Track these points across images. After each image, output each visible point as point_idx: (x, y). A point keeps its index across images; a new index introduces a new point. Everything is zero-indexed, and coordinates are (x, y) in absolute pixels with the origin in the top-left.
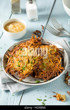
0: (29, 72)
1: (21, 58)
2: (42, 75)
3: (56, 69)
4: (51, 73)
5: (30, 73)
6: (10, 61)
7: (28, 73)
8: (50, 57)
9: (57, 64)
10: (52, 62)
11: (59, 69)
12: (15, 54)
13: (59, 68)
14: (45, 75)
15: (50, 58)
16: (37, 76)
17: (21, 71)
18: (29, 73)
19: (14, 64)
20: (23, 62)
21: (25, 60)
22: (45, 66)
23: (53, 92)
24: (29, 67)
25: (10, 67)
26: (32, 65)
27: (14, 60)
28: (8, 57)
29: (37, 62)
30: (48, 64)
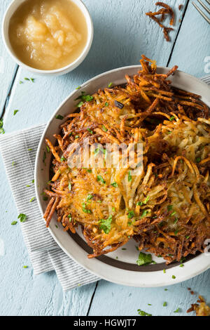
0: (121, 240)
1: (97, 185)
2: (162, 245)
4: (190, 243)
6: (60, 176)
8: (197, 184)
10: (200, 203)
14: (172, 247)
15: (195, 187)
17: (95, 230)
19: (73, 197)
20: (102, 200)
21: (110, 197)
22: (176, 217)
23: (189, 289)
24: (121, 226)
25: (60, 205)
26: (133, 220)
27: (74, 181)
28: (56, 155)
29: (149, 215)
30: (186, 210)
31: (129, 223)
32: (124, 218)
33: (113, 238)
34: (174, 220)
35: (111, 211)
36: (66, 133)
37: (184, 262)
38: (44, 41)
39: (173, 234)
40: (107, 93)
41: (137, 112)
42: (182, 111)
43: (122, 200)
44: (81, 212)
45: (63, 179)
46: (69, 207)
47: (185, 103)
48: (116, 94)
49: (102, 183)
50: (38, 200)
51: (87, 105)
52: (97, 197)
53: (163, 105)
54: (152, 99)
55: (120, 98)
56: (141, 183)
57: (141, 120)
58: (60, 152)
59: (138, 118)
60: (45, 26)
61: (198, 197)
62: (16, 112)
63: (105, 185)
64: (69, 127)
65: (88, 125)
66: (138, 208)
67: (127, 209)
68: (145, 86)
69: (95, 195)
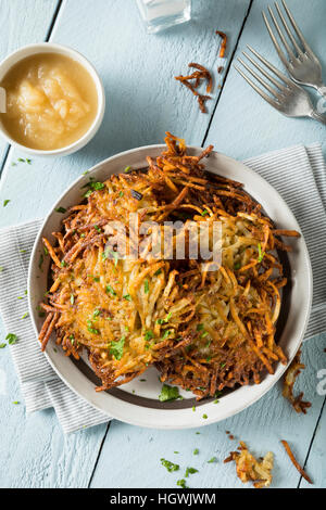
0: (137, 369)
1: (106, 297)
2: (190, 375)
3: (253, 359)
4: (227, 373)
8: (235, 297)
10: (239, 322)
11: (262, 358)
12: (83, 266)
13: (265, 355)
15: (232, 301)
17: (104, 355)
19: (76, 313)
20: (112, 317)
21: (122, 312)
22: (208, 339)
23: (228, 432)
24: (136, 350)
25: (59, 323)
26: (152, 343)
27: (77, 292)
28: (55, 259)
29: (172, 336)
30: (221, 331)
31: (147, 346)
32: (139, 341)
33: (126, 366)
34: (205, 343)
35: (124, 332)
36: (68, 231)
37: (219, 397)
38: (42, 113)
39: (204, 361)
40: (122, 180)
41: (160, 204)
42: (219, 203)
43: (138, 317)
44: (86, 332)
45: (63, 290)
46: (71, 325)
47: (222, 193)
48: (134, 181)
49: (112, 295)
50: (32, 317)
51: (96, 195)
52: (106, 313)
53: (194, 196)
54: (180, 187)
55: (138, 186)
56: (160, 296)
57: (165, 214)
58: (60, 255)
59: (162, 212)
60: (43, 94)
61: (237, 314)
62: (7, 202)
63: (116, 298)
64: (74, 223)
65: (96, 221)
66: (157, 328)
67: (144, 329)
68: (171, 171)
69: (104, 310)
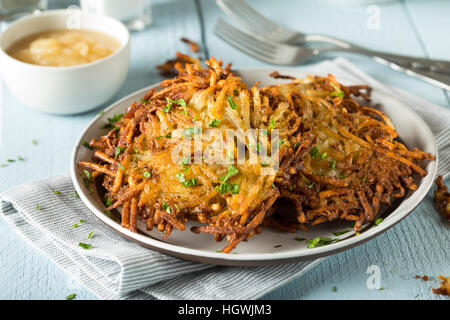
0: (264, 196)
3: (393, 165)
4: (373, 187)
5: (271, 202)
7: (258, 202)
8: (335, 118)
9: (385, 142)
10: (355, 138)
11: (403, 160)
12: (145, 139)
13: (405, 157)
14: (350, 198)
16: (310, 215)
17: (216, 206)
18: (265, 202)
19: (158, 181)
22: (329, 159)
56: (252, 108)
61: (347, 132)
